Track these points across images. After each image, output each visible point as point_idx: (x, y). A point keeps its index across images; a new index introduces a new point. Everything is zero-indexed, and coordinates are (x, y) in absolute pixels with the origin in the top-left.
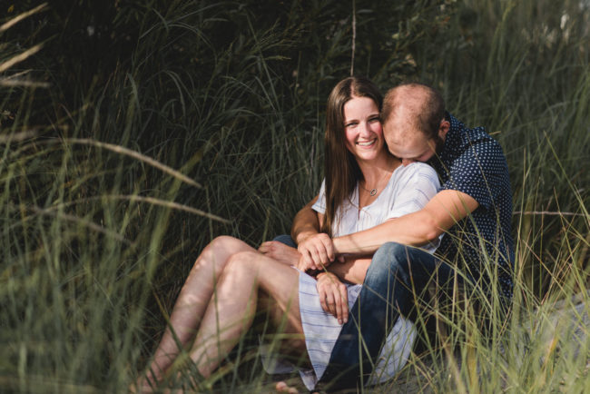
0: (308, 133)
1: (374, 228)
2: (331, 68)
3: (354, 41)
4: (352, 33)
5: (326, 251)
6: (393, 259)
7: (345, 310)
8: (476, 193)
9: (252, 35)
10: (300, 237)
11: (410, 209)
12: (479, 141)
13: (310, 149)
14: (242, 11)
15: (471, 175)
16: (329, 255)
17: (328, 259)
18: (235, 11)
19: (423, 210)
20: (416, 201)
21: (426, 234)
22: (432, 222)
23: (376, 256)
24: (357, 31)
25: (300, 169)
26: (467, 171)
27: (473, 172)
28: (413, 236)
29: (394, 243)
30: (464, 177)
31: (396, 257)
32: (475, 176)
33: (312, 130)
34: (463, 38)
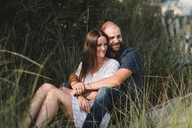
0: (72, 47)
1: (98, 81)
2: (80, 26)
3: (88, 16)
4: (87, 14)
5: (82, 88)
6: (105, 92)
7: (89, 109)
8: (132, 69)
9: (53, 13)
10: (72, 83)
11: (111, 75)
12: (130, 51)
13: (72, 53)
14: (50, 5)
15: (129, 63)
16: (83, 90)
17: (83, 91)
18: (48, 5)
19: (115, 75)
20: (113, 73)
21: (117, 84)
22: (119, 79)
23: (99, 91)
24: (89, 13)
25: (69, 60)
26: (128, 62)
27: (129, 62)
28: (112, 84)
29: (106, 87)
30: (127, 64)
31: (106, 92)
32: (130, 63)
33: (72, 46)
34: (122, 16)
